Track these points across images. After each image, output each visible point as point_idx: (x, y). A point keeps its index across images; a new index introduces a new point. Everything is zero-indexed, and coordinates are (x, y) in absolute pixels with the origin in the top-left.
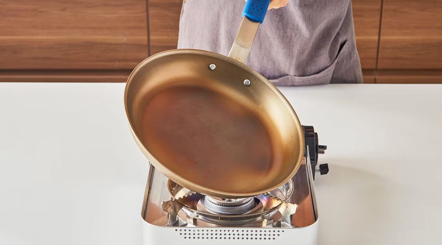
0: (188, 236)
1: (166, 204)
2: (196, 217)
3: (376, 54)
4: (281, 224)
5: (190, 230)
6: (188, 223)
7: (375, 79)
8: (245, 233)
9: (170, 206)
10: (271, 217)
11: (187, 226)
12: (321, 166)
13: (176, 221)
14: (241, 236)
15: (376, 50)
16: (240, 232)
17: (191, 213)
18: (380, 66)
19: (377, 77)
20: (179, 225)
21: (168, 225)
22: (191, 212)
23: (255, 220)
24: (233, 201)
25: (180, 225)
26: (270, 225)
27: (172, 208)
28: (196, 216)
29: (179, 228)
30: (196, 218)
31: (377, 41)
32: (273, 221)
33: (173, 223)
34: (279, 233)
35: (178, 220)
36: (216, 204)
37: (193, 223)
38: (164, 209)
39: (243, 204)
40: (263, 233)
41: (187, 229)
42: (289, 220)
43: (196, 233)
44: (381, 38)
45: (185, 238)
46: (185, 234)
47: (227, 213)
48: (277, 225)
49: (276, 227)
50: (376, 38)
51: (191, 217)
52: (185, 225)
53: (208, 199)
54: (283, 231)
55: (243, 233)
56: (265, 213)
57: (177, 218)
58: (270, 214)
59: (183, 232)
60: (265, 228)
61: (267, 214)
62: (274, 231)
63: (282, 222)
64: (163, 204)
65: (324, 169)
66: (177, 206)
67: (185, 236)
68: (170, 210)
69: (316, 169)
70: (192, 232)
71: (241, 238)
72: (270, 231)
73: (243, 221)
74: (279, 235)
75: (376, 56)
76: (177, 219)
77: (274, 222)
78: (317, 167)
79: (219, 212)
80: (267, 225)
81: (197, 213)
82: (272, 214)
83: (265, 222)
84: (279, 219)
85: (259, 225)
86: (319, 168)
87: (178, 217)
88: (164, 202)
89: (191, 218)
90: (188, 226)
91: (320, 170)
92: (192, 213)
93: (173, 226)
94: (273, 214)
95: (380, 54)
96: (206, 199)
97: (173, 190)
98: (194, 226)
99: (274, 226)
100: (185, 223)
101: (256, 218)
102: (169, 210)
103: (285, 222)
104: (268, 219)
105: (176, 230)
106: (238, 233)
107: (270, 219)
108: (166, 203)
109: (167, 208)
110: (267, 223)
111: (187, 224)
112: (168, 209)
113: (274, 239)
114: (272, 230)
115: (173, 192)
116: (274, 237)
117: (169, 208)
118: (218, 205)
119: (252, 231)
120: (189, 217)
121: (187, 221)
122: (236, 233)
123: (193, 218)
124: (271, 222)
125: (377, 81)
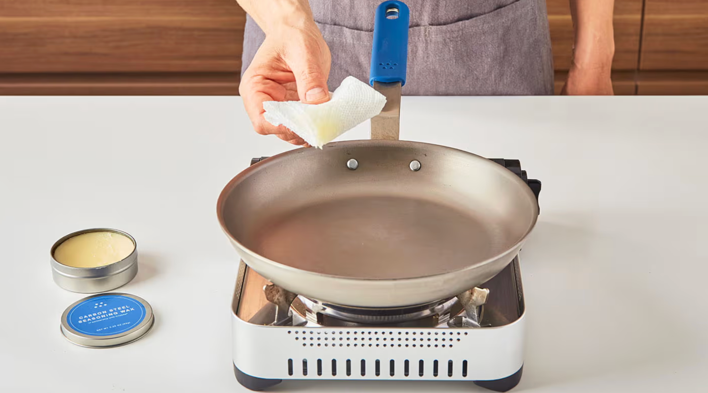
0: (308, 342)
1: (271, 289)
2: (323, 310)
3: (637, 43)
4: (464, 323)
5: (311, 333)
6: (309, 321)
7: (637, 87)
8: (403, 336)
9: (278, 292)
10: (446, 310)
11: (306, 326)
13: (288, 317)
14: (396, 342)
15: (638, 38)
16: (395, 335)
17: (313, 305)
18: (644, 65)
19: (639, 83)
20: (294, 324)
21: (274, 325)
22: (312, 303)
23: (420, 315)
25: (296, 324)
26: (444, 324)
27: (281, 296)
28: (322, 308)
29: (293, 329)
30: (322, 312)
31: (639, 23)
32: (449, 317)
33: (282, 320)
34: (459, 337)
35: (292, 316)
37: (316, 320)
38: (268, 297)
40: (433, 337)
41: (308, 331)
42: (475, 315)
43: (323, 336)
44: (646, 17)
45: (304, 345)
46: (304, 339)
48: (455, 324)
49: (453, 327)
50: (638, 17)
51: (313, 310)
52: (303, 324)
54: (466, 334)
55: (399, 336)
56: (436, 304)
57: (289, 311)
58: (444, 304)
59: (300, 335)
61: (439, 304)
62: (451, 333)
63: (464, 319)
64: (266, 289)
67: (304, 342)
68: (278, 299)
70: (315, 336)
72: (444, 334)
73: (401, 316)
74: (459, 340)
75: (637, 48)
76: (289, 315)
77: (451, 318)
80: (439, 323)
81: (323, 304)
82: (447, 305)
84: (460, 313)
87: (291, 311)
88: (267, 285)
89: (314, 313)
90: (308, 325)
92: (315, 304)
93: (284, 326)
94: (450, 305)
95: (643, 43)
98: (319, 326)
99: (450, 326)
100: (304, 320)
101: (421, 312)
102: (276, 298)
103: (469, 318)
104: (441, 313)
105: (289, 332)
106: (392, 336)
107: (444, 313)
108: (271, 287)
109: (273, 296)
110: (440, 319)
111: (306, 322)
112: (274, 298)
113: (451, 346)
114: (448, 331)
116: (451, 343)
117: (275, 295)
119: (414, 333)
120: (310, 311)
121: (307, 317)
122: (389, 337)
123: (316, 313)
124: (446, 318)
125: (639, 91)
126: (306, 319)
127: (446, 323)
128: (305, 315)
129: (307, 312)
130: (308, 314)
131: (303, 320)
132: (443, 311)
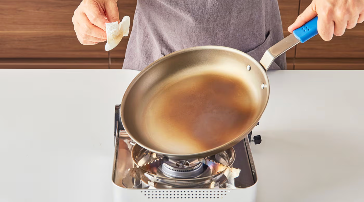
0: (151, 196)
1: (132, 170)
4: (227, 186)
6: (150, 186)
7: (294, 66)
8: (198, 193)
9: (135, 172)
10: (218, 180)
12: (255, 137)
13: (140, 184)
14: (194, 196)
16: (194, 193)
17: (152, 178)
18: (297, 56)
19: (295, 64)
20: (143, 187)
21: (134, 188)
23: (204, 182)
24: (186, 167)
27: (136, 174)
28: (157, 179)
29: (143, 190)
30: (157, 181)
32: (219, 183)
33: (137, 186)
34: (222, 193)
36: (172, 170)
37: (154, 186)
38: (131, 174)
39: (194, 169)
40: (213, 193)
41: (150, 191)
42: (234, 182)
45: (149, 198)
47: (181, 177)
49: (222, 188)
52: (147, 188)
53: (165, 166)
54: (226, 191)
55: (196, 193)
56: (213, 177)
59: (147, 193)
60: (213, 189)
63: (227, 184)
64: (130, 170)
65: (258, 140)
66: (140, 172)
67: (149, 196)
69: (251, 139)
70: (154, 193)
71: (194, 198)
76: (141, 183)
77: (220, 183)
78: (252, 138)
79: (175, 176)
80: (215, 186)
81: (157, 177)
82: (218, 177)
83: (213, 184)
84: (224, 181)
85: (207, 186)
86: (254, 139)
87: (141, 181)
89: (152, 181)
91: (254, 141)
92: (153, 177)
93: (138, 188)
94: (220, 177)
96: (164, 165)
97: (136, 158)
99: (220, 187)
103: (230, 184)
104: (215, 181)
105: (142, 192)
106: (192, 193)
107: (217, 181)
110: (215, 184)
111: (149, 187)
112: (134, 175)
114: (217, 190)
115: (136, 159)
116: (222, 196)
118: (174, 170)
119: (207, 192)
120: (150, 181)
121: (148, 184)
122: (191, 193)
123: (153, 182)
124: (218, 184)
125: (295, 68)
126: (149, 185)
127: (218, 186)
128: (147, 183)
129: (149, 181)
130: (149, 182)
131: (147, 185)
132: (216, 180)
